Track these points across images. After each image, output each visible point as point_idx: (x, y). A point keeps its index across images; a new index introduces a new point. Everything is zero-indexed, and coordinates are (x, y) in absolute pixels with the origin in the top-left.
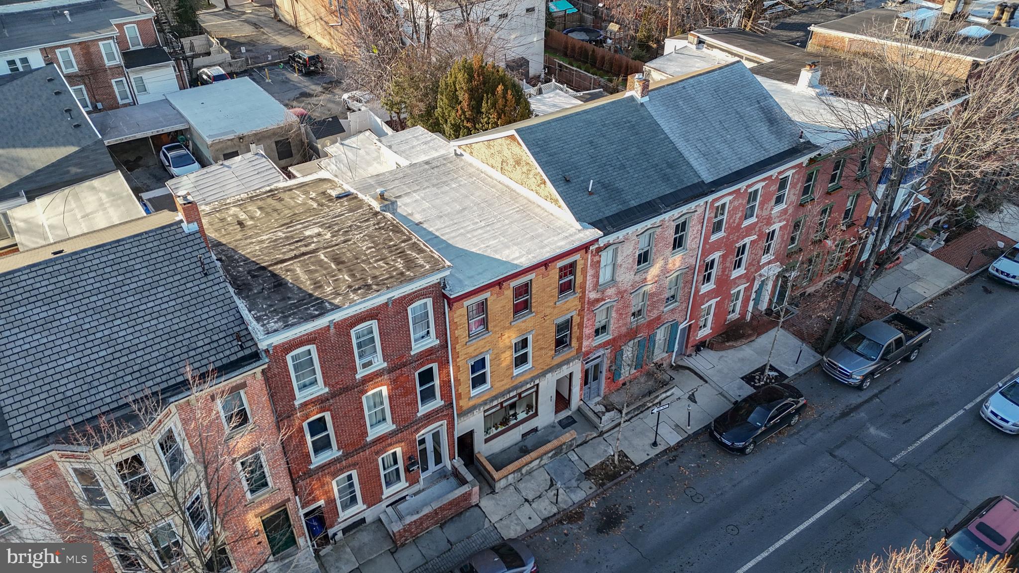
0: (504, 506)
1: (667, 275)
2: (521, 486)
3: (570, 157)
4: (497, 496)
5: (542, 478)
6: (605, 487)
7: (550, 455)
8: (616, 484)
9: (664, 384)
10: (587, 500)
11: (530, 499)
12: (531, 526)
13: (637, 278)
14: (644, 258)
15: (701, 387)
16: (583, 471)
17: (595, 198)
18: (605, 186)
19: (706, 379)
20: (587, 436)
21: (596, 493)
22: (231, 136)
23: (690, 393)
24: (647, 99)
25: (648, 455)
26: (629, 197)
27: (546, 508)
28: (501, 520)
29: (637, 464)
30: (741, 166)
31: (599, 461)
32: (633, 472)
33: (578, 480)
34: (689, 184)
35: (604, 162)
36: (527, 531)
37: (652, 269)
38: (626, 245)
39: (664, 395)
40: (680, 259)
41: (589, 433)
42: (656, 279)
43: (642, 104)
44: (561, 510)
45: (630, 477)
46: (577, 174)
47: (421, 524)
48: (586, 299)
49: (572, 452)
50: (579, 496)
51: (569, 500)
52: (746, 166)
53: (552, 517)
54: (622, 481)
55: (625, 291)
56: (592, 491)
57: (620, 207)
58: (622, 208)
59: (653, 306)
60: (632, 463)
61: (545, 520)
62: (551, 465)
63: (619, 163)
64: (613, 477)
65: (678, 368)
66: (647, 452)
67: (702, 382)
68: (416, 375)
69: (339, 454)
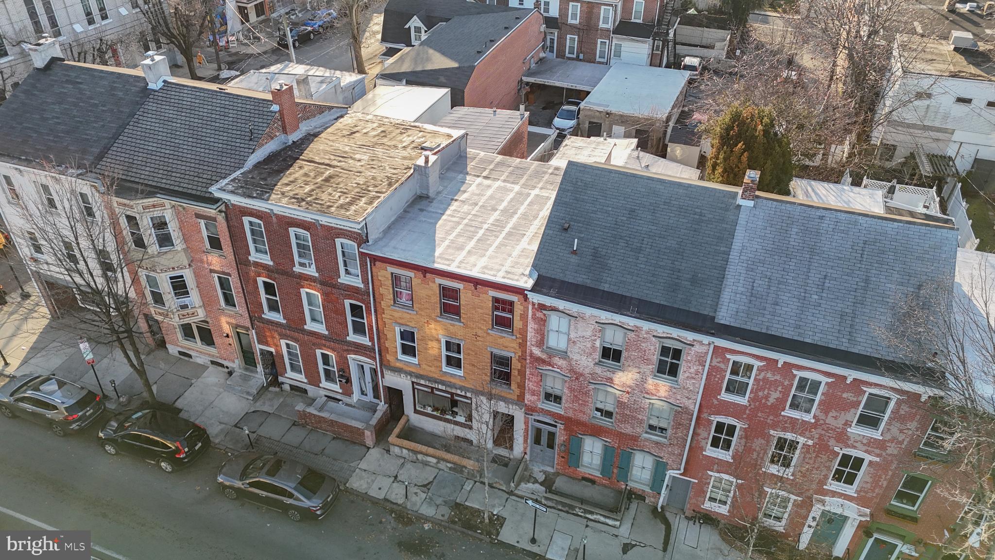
0: (380, 466)
1: (646, 396)
2: (408, 466)
3: (594, 212)
4: (386, 456)
5: (428, 475)
6: (452, 526)
7: (449, 465)
8: (463, 533)
9: (614, 509)
10: (427, 519)
11: (399, 478)
12: (374, 493)
13: (599, 370)
14: (611, 354)
15: (651, 549)
16: (458, 501)
17: (574, 259)
18: (596, 254)
19: (670, 548)
20: (496, 483)
21: (440, 522)
23: (634, 543)
24: (751, 203)
25: (518, 542)
26: (608, 279)
27: (397, 494)
28: (365, 470)
29: (499, 538)
30: (789, 333)
31: (477, 507)
32: (488, 540)
33: (445, 502)
34: (692, 310)
35: (623, 235)
36: (366, 493)
37: (620, 374)
38: (581, 324)
39: (602, 519)
40: (667, 388)
41: (502, 482)
42: (630, 390)
43: (739, 206)
44: (403, 505)
45: (481, 540)
46: (583, 229)
47: (320, 422)
48: (528, 351)
49: (473, 482)
50: (428, 511)
51: (418, 506)
52: (795, 338)
53: (392, 502)
54: (471, 536)
55: (582, 375)
56: (441, 518)
57: (588, 281)
58: (589, 283)
59: (625, 419)
60: (498, 534)
61: (386, 500)
62: (446, 475)
63: (639, 245)
64: (469, 526)
65: (658, 515)
66: (520, 540)
67: (661, 547)
68: (347, 303)
69: (284, 322)
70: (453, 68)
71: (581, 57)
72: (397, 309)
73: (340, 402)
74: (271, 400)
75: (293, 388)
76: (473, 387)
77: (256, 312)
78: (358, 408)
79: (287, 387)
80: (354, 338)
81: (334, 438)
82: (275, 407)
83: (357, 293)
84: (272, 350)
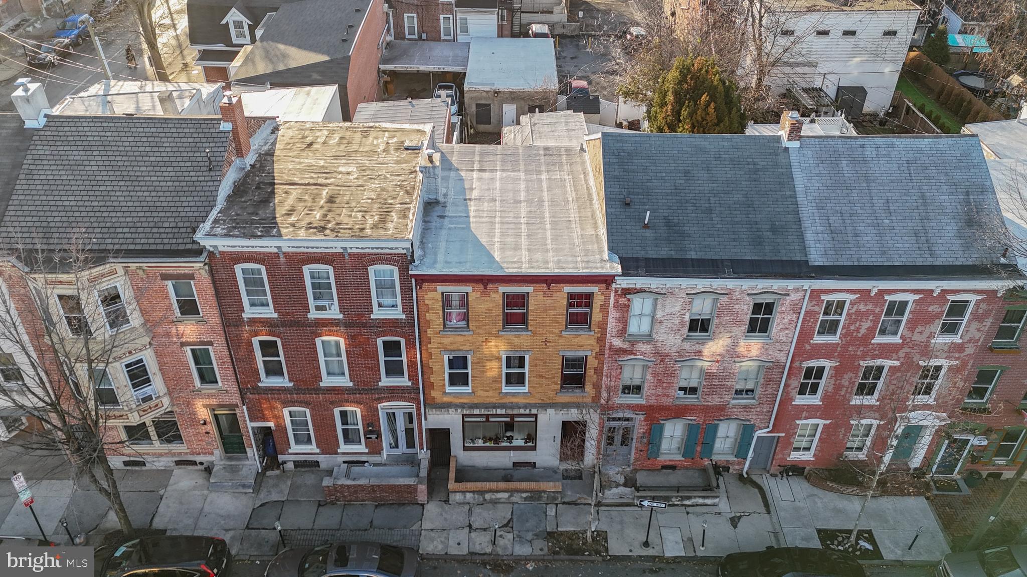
0: (446, 519)
1: (737, 360)
2: (477, 510)
3: (649, 181)
4: (447, 507)
5: (504, 513)
6: (556, 557)
7: (524, 495)
8: (571, 561)
9: (708, 488)
10: (527, 559)
11: (474, 526)
12: (454, 551)
13: (687, 346)
14: (699, 326)
15: (756, 515)
16: (549, 530)
17: (648, 233)
18: (668, 224)
19: (772, 509)
20: (580, 498)
21: (542, 557)
22: (487, 88)
23: (738, 515)
24: (797, 144)
25: (631, 551)
26: (692, 246)
27: (482, 543)
28: (432, 530)
29: (610, 554)
30: (879, 261)
31: (572, 529)
32: (600, 559)
33: (536, 535)
34: (784, 258)
35: (687, 198)
36: (446, 553)
37: (710, 343)
38: (669, 300)
39: (701, 501)
40: (759, 346)
41: (585, 496)
42: (719, 358)
43: (787, 149)
44: (494, 553)
45: (593, 562)
46: (645, 200)
47: (356, 492)
48: (607, 345)
49: (554, 506)
50: (523, 550)
51: (510, 549)
52: (886, 264)
53: (481, 554)
54: (581, 561)
55: (667, 355)
56: (541, 553)
57: (673, 253)
58: (674, 255)
59: (713, 390)
60: (607, 550)
61: (472, 554)
62: (522, 507)
63: (707, 205)
64: (572, 551)
65: (745, 480)
66: (632, 548)
67: (763, 510)
68: (380, 341)
69: (291, 385)
70: (324, 62)
71: (424, 36)
72: (449, 333)
73: (366, 464)
74: (275, 486)
75: (297, 464)
76: (540, 401)
77: (249, 382)
78: (391, 465)
79: (290, 466)
80: (389, 382)
81: (376, 506)
82: (286, 492)
83: (395, 327)
84: (271, 424)
